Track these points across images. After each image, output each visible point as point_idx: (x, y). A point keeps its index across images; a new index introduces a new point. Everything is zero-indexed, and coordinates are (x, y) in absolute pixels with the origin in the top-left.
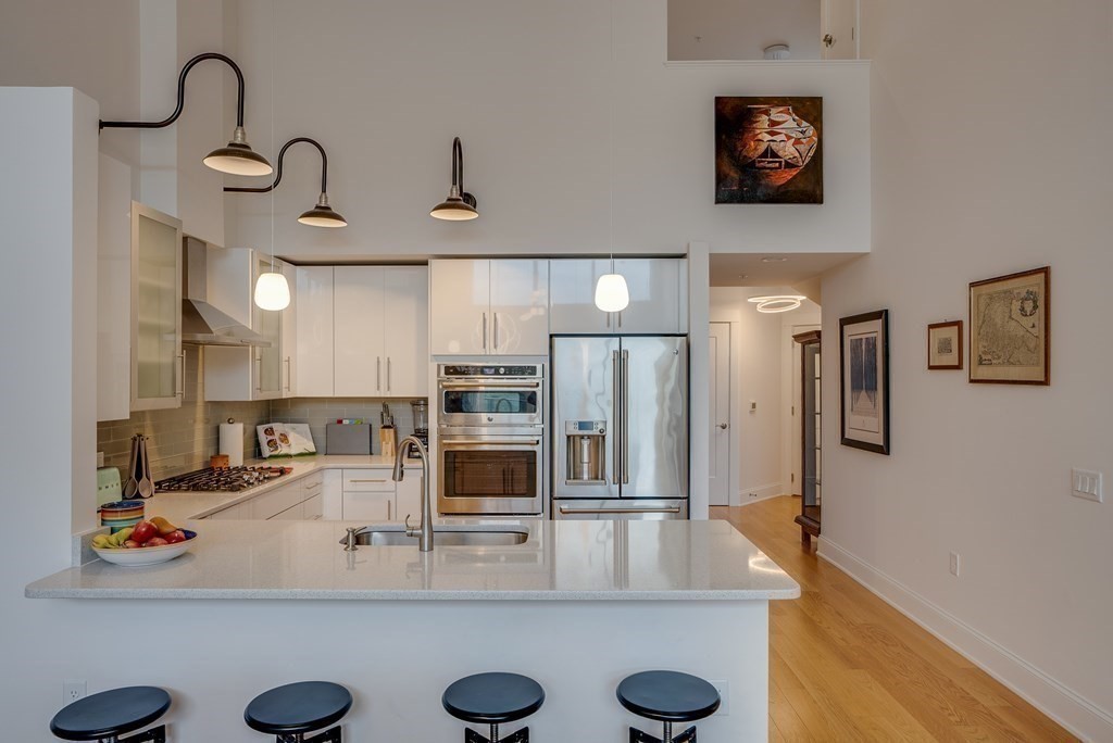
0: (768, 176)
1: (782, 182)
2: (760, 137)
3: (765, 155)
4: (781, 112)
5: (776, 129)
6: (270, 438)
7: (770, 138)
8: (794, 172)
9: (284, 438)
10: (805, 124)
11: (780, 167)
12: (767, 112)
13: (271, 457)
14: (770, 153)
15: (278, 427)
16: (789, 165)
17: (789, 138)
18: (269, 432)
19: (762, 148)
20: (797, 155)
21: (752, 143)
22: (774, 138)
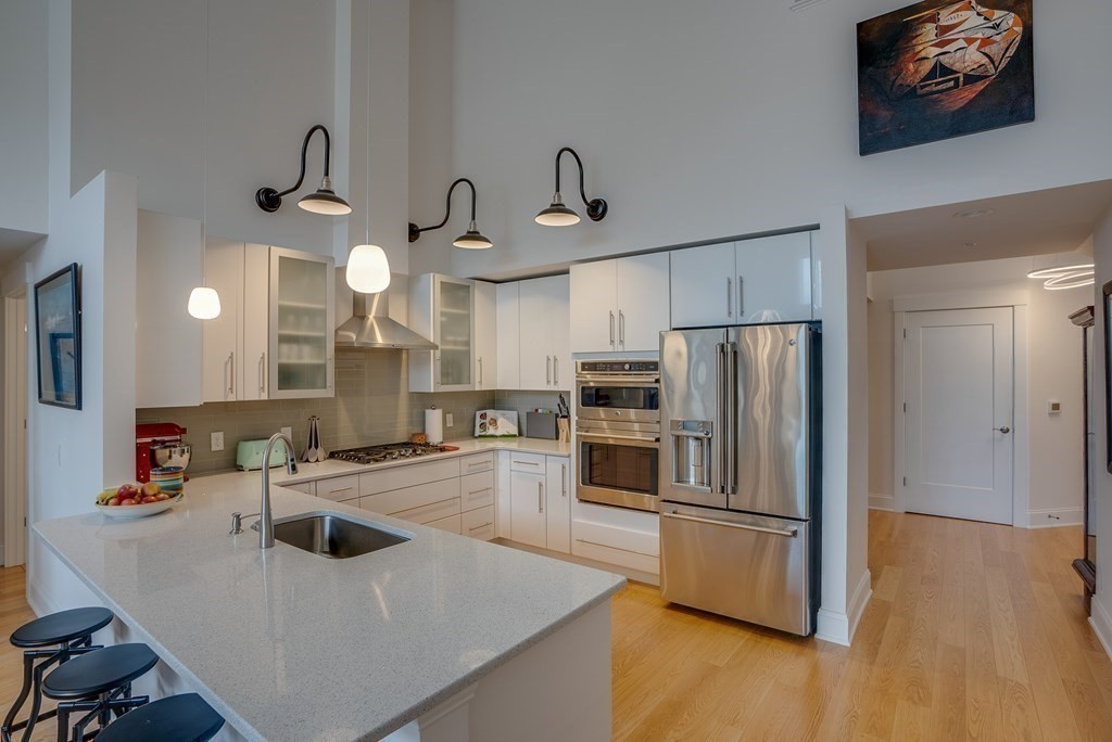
0: (936, 102)
1: (960, 104)
2: (923, 54)
3: (932, 74)
4: (958, 10)
5: (948, 36)
6: (483, 421)
7: (938, 50)
8: (980, 86)
9: (494, 422)
10: (998, 13)
11: (956, 86)
12: (933, 19)
13: (480, 436)
14: (941, 70)
15: (490, 413)
16: (970, 79)
17: (970, 41)
18: (483, 416)
19: (926, 67)
20: (985, 60)
21: (911, 66)
22: (946, 49)
